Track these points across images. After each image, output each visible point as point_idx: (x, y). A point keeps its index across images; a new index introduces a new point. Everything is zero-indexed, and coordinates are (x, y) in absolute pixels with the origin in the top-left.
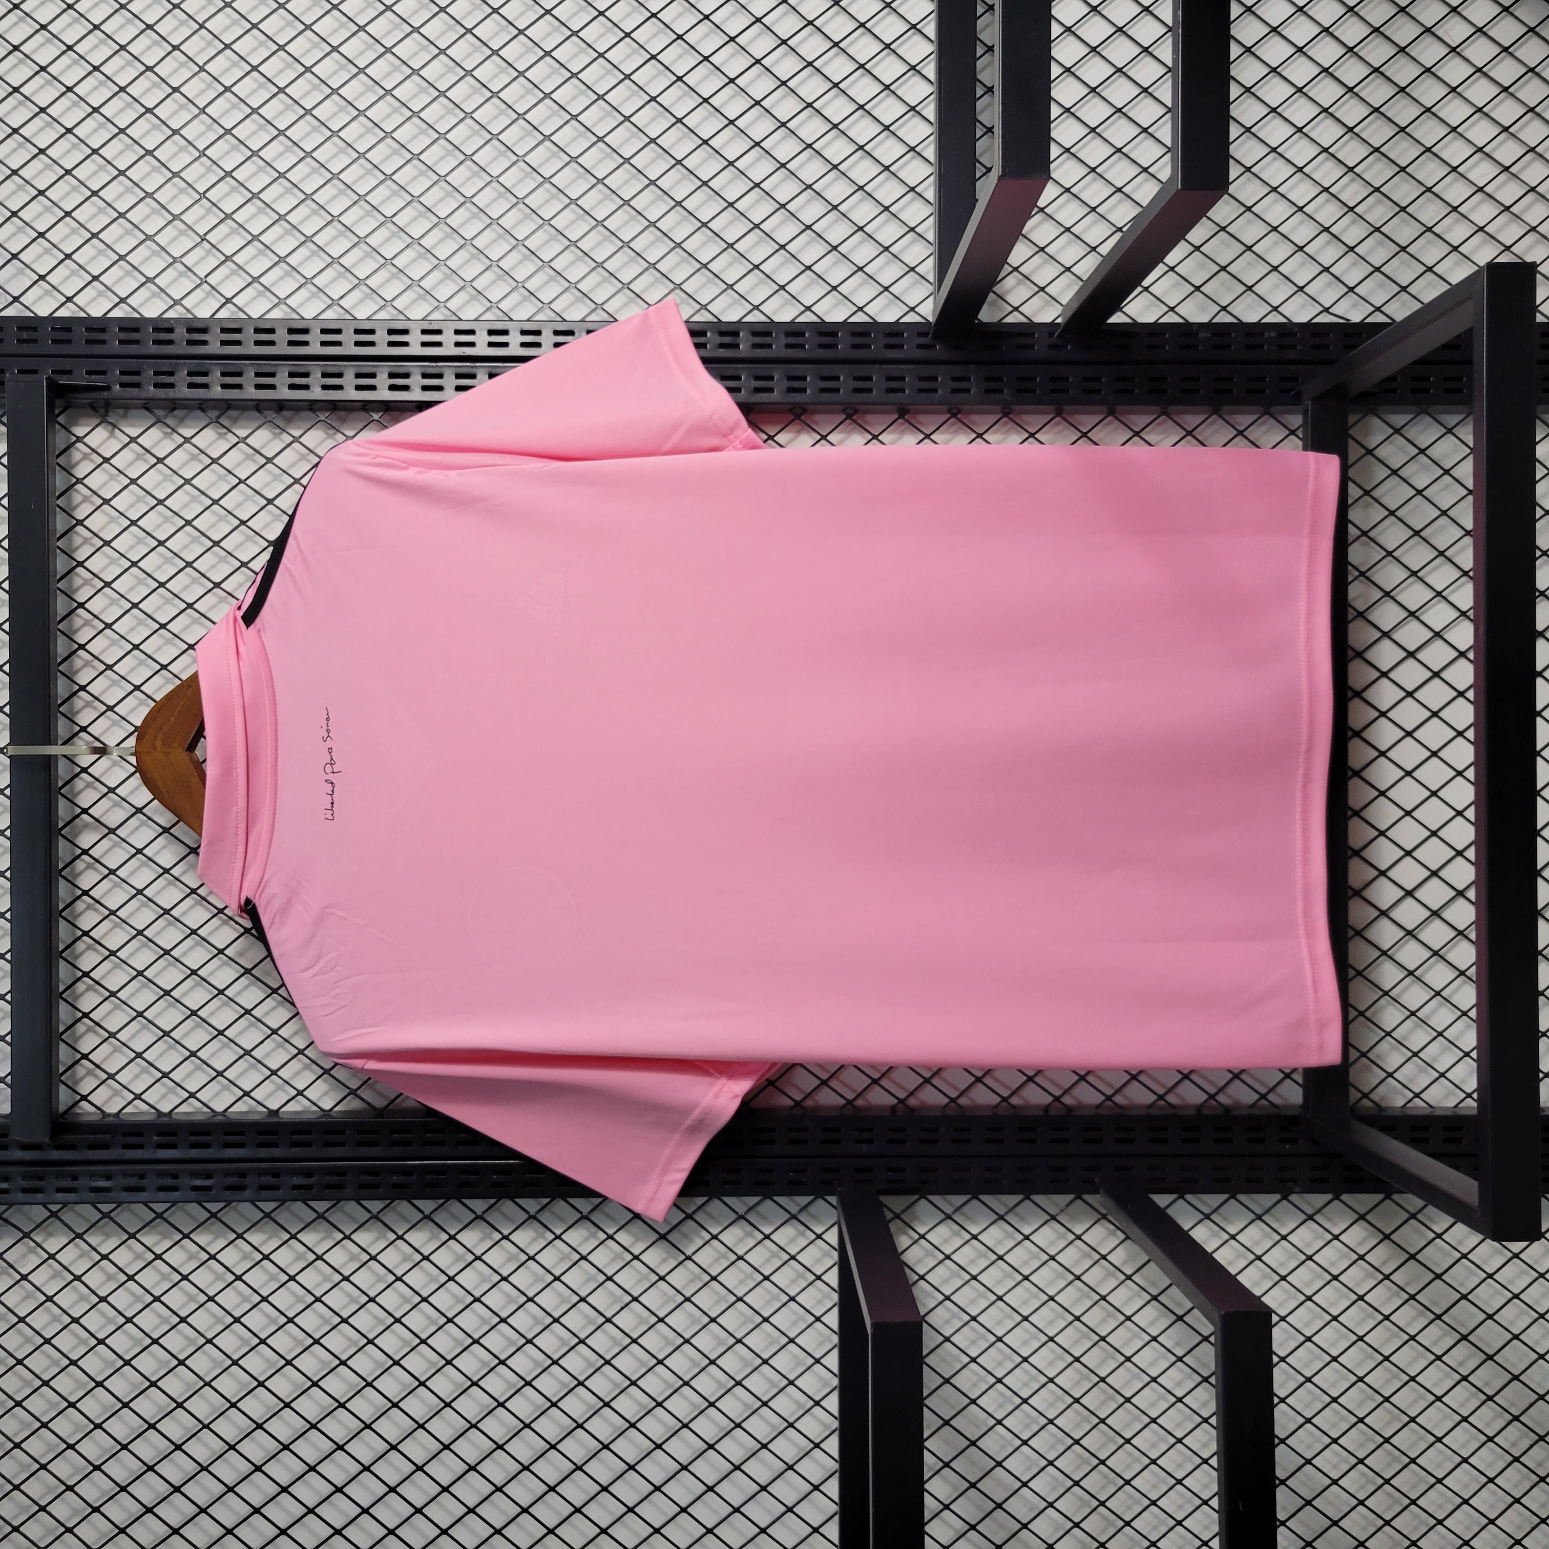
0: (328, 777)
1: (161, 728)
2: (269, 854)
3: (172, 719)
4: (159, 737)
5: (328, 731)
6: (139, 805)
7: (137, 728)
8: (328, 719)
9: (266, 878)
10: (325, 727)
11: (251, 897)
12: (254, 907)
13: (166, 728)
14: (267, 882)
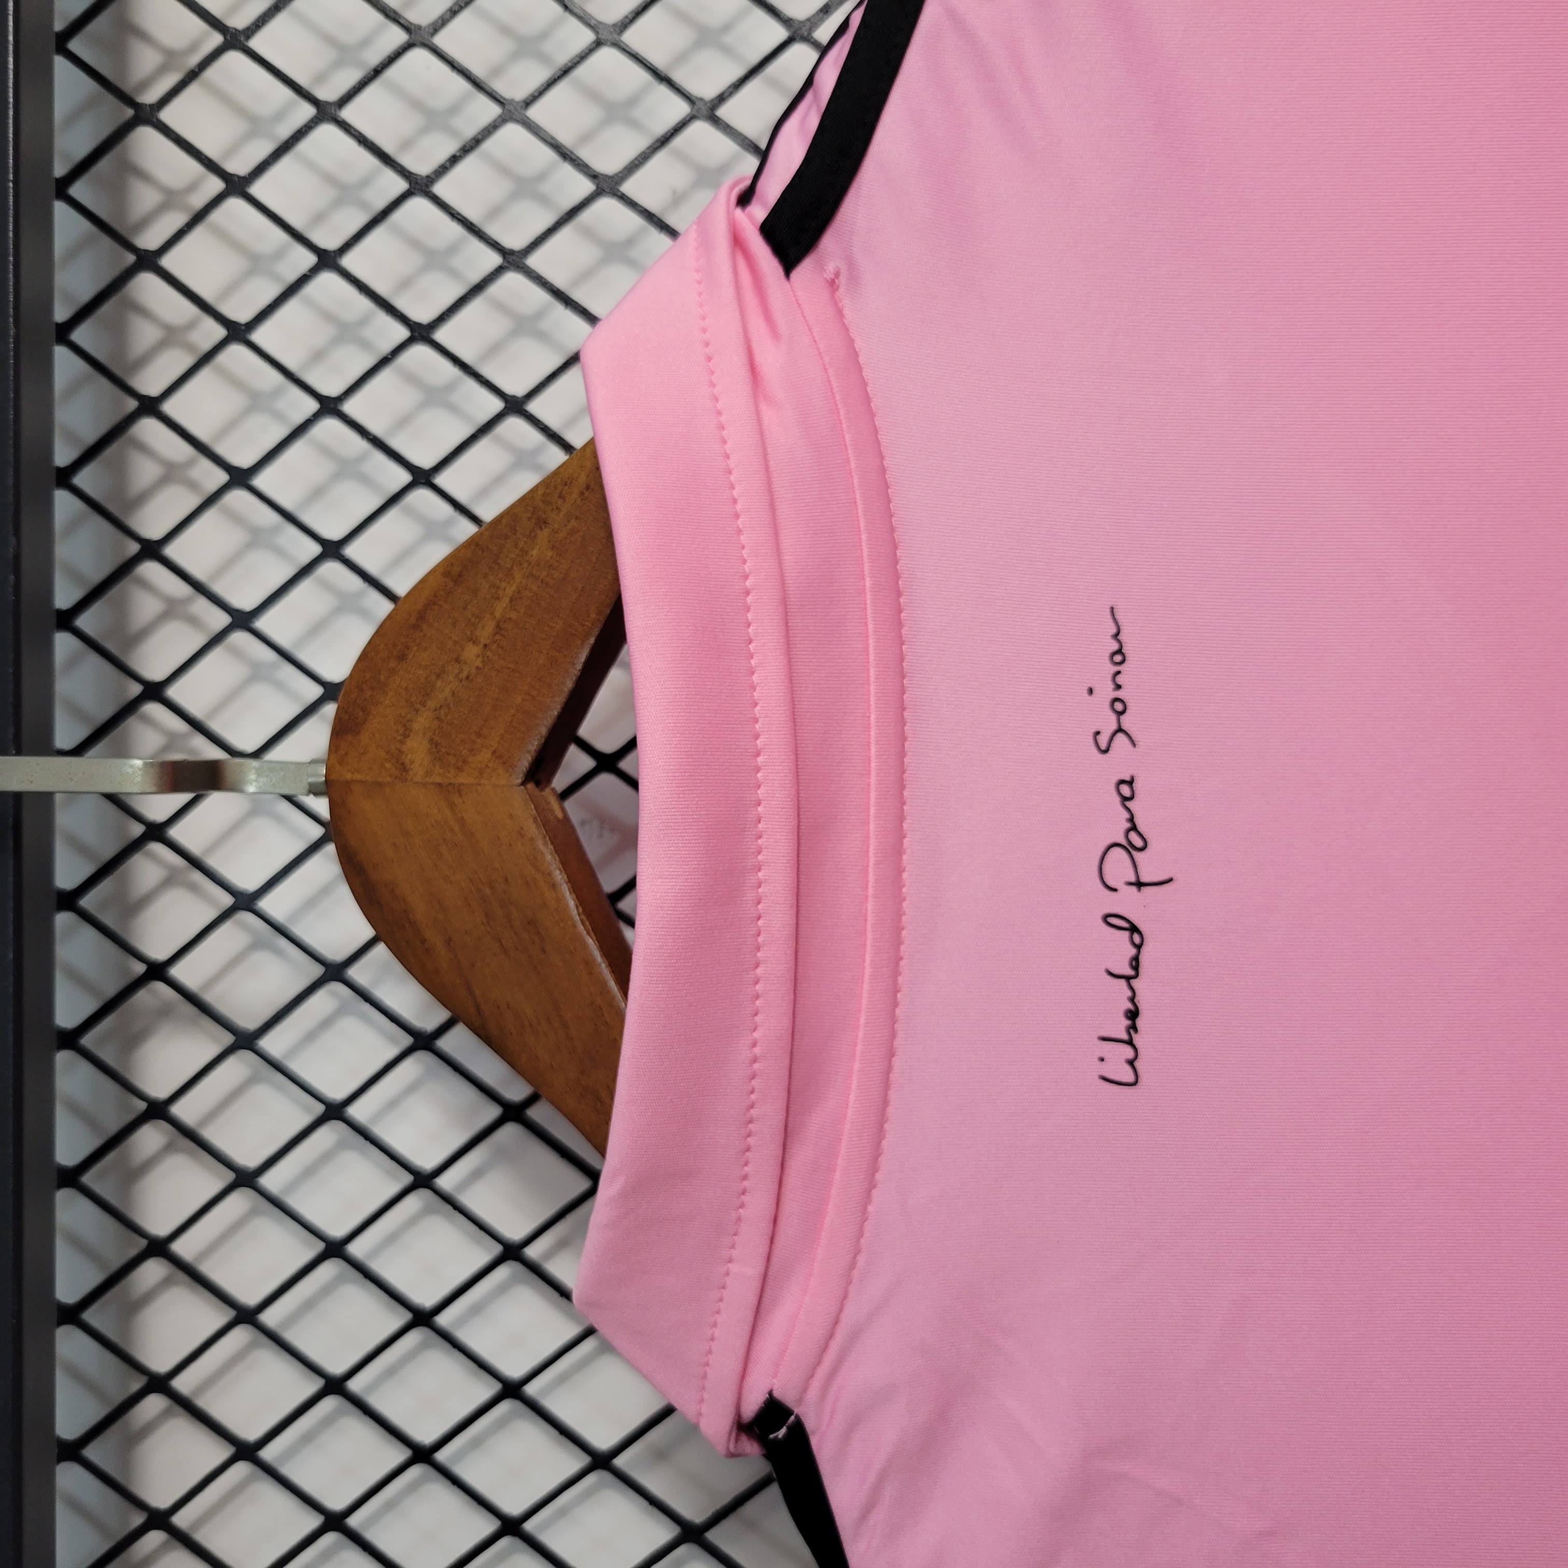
0: (1112, 903)
1: (427, 691)
2: (864, 1217)
3: (471, 652)
4: (422, 721)
5: (1119, 707)
6: (336, 952)
7: (331, 691)
8: (1119, 655)
9: (847, 1320)
10: (1106, 692)
11: (786, 1395)
12: (799, 1433)
13: (444, 690)
14: (855, 1335)
